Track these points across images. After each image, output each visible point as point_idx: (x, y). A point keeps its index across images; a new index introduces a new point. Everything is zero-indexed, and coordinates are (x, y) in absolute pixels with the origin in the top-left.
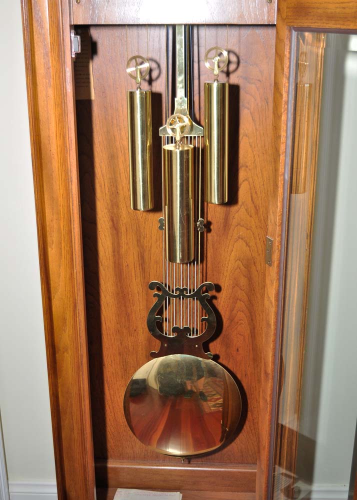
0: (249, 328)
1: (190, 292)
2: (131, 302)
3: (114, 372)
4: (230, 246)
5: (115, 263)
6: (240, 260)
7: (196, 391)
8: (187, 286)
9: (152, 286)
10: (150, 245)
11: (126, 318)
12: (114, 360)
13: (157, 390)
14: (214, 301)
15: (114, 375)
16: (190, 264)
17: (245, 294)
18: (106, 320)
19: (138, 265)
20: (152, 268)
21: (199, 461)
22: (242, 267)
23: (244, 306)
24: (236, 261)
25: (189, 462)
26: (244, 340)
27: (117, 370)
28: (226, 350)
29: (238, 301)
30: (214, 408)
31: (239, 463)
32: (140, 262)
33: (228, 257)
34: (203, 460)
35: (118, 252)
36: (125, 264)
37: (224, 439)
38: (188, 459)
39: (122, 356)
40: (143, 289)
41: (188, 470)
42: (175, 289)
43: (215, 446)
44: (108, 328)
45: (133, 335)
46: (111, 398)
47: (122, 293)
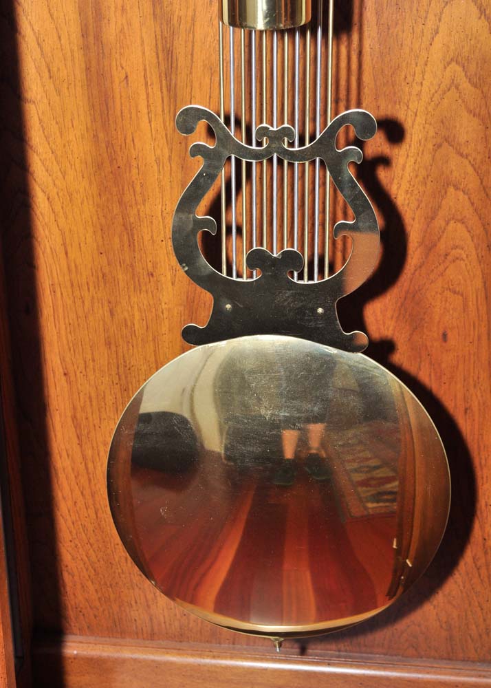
0: (479, 273)
1: (302, 143)
2: (138, 189)
3: (93, 395)
4: (431, 16)
5: (88, 69)
6: (457, 62)
7: (324, 456)
8: (292, 122)
9: (187, 122)
10: (190, 13)
11: (125, 237)
12: (93, 360)
13: (219, 454)
14: (382, 174)
15: (94, 403)
16: (303, 36)
17: (470, 170)
18: (68, 241)
19: (155, 79)
20: (196, 85)
21: (331, 648)
22: (465, 85)
23: (467, 203)
24: (449, 63)
25: (303, 651)
26: (465, 306)
27: (102, 388)
28: (411, 335)
29: (451, 189)
30: (375, 505)
31: (442, 658)
32: (163, 68)
33: (424, 54)
34: (341, 646)
35: (98, 37)
36: (118, 76)
37: (400, 590)
38: (302, 644)
39: (114, 348)
40: (171, 150)
41: (297, 672)
42: (257, 132)
43: (376, 607)
44: (73, 266)
45: (144, 288)
46: (87, 468)
47: (111, 162)
